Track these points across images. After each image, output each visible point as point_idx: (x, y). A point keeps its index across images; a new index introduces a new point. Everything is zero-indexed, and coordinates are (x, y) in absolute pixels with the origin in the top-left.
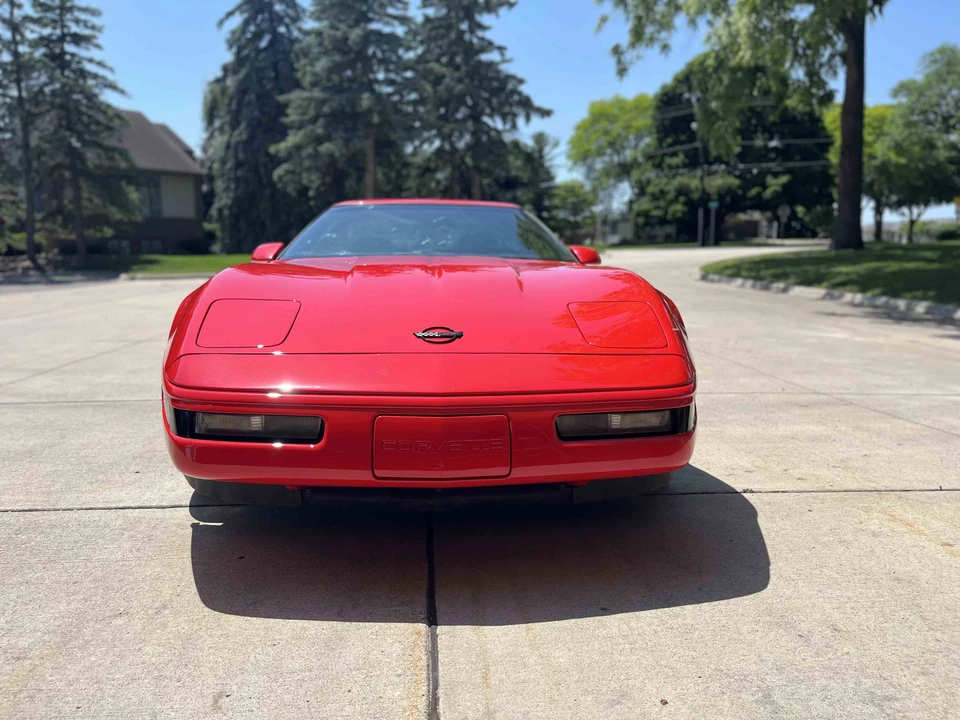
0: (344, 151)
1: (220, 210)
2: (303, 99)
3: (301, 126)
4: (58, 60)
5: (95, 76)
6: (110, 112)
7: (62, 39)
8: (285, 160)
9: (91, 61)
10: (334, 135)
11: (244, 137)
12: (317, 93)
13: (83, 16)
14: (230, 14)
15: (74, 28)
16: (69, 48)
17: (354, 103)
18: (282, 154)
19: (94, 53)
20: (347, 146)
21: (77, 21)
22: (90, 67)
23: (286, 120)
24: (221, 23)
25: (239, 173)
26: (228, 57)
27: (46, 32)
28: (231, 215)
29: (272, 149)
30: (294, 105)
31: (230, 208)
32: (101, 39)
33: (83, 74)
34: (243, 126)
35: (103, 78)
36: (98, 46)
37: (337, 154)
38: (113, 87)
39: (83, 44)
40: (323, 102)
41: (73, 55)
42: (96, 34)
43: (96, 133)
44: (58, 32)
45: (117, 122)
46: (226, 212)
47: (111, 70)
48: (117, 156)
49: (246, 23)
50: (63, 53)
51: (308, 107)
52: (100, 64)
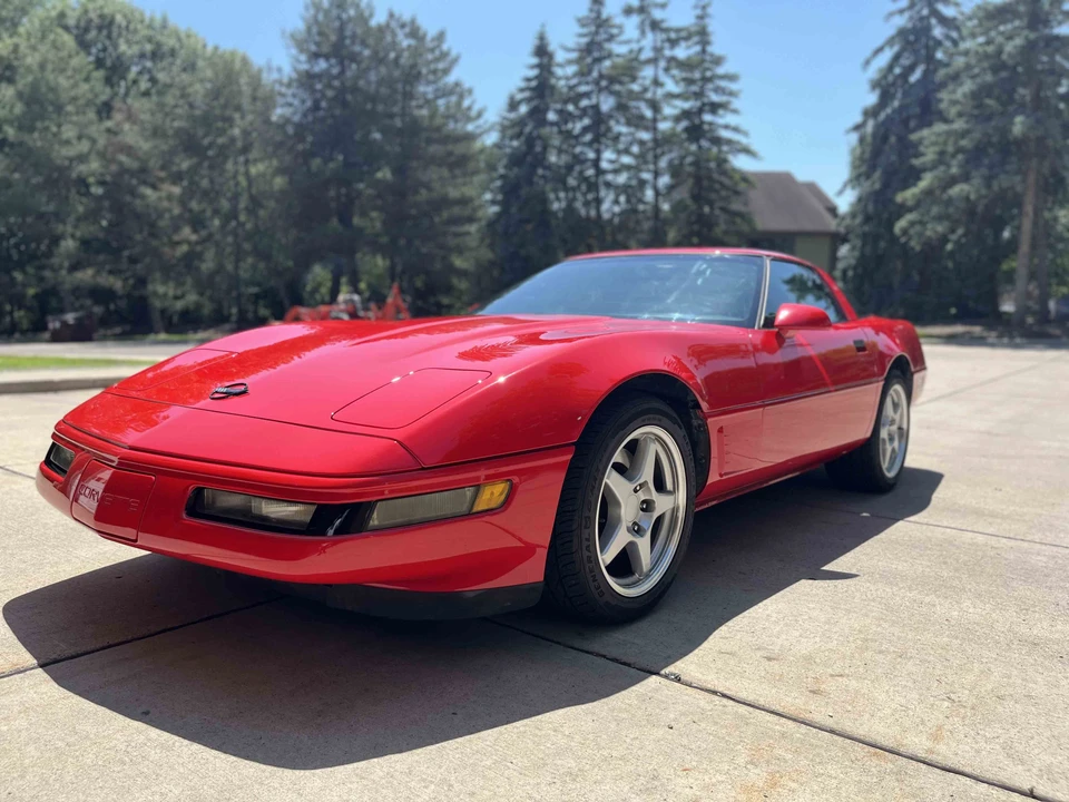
0: (984, 192)
1: (844, 272)
2: (939, 135)
3: (934, 167)
4: (696, 131)
5: (729, 142)
6: (737, 177)
7: (701, 111)
8: (910, 210)
9: (726, 127)
10: (974, 173)
11: (877, 186)
12: (959, 125)
13: (723, 84)
14: (879, 50)
15: (715, 98)
16: (707, 117)
17: (1005, 131)
18: (910, 203)
19: (730, 119)
20: (989, 186)
21: (718, 90)
22: (725, 134)
23: (916, 162)
24: (867, 63)
25: (866, 228)
26: (872, 99)
27: (687, 105)
28: (855, 275)
29: (899, 198)
30: (926, 142)
31: (855, 268)
32: (736, 104)
33: (717, 141)
34: (877, 175)
35: (738, 143)
36: (735, 111)
37: (972, 197)
38: (747, 151)
39: (721, 112)
40: (964, 134)
41: (710, 124)
42: (732, 99)
43: (726, 199)
44: (698, 104)
45: (742, 186)
46: (850, 273)
47: (746, 134)
48: (738, 220)
49: (896, 58)
50: (702, 123)
51: (945, 143)
52: (736, 129)
